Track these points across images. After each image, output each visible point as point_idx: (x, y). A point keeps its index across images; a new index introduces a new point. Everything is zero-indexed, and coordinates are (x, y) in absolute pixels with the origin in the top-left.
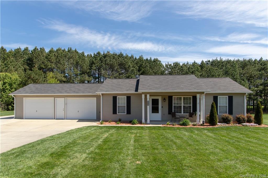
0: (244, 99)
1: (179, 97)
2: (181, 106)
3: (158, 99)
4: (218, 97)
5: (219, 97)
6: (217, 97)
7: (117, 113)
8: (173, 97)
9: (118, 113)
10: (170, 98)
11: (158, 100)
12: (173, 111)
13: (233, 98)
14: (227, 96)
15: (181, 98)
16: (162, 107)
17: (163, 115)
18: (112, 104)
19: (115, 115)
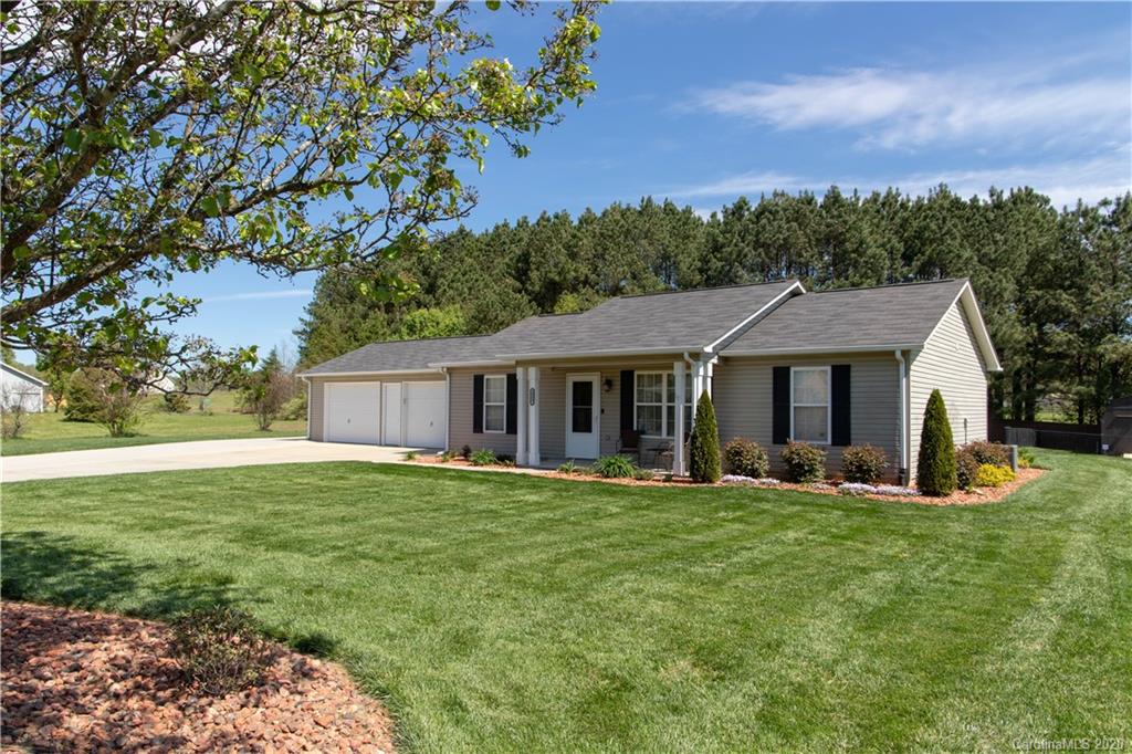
0: (898, 375)
1: (654, 373)
2: (661, 407)
3: (591, 383)
4: (792, 369)
5: (795, 372)
6: (788, 369)
7: (484, 430)
8: (636, 373)
9: (487, 429)
10: (627, 376)
11: (589, 384)
12: (635, 428)
13: (852, 374)
14: (824, 365)
15: (661, 375)
16: (602, 411)
17: (604, 439)
18: (472, 400)
19: (478, 435)
